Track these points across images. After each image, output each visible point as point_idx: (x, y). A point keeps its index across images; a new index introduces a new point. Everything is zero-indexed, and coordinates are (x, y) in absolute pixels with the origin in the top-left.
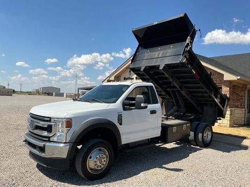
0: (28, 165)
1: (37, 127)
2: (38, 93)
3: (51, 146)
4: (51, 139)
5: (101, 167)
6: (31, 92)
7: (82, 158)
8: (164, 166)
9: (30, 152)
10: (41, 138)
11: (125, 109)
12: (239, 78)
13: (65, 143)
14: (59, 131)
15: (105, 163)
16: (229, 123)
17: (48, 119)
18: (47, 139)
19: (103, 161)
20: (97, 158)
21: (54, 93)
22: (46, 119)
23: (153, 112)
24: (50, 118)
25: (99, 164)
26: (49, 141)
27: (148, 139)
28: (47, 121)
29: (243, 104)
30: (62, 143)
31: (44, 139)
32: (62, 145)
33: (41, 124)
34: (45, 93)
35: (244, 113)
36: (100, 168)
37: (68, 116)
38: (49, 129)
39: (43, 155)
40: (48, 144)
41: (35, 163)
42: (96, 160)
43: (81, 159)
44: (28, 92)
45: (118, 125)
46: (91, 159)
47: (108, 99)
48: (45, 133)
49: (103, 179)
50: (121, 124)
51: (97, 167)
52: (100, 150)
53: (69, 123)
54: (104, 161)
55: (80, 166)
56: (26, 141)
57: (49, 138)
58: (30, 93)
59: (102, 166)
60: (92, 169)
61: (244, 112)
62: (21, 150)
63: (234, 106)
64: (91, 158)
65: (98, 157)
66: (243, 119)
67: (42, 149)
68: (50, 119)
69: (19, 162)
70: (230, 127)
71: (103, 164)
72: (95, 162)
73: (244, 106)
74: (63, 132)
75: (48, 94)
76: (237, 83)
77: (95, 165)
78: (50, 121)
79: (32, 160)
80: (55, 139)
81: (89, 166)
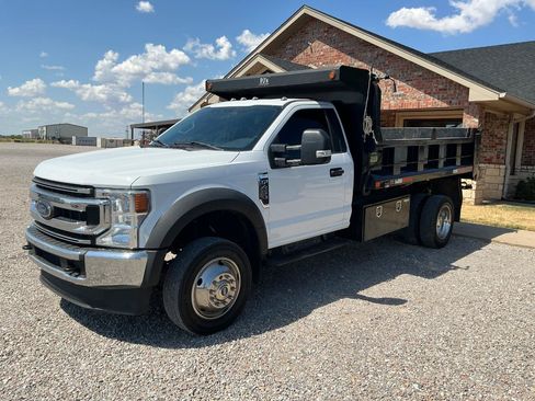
0: (41, 304)
1: (59, 213)
2: (36, 137)
3: (96, 258)
4: (99, 241)
5: (224, 302)
6: (19, 137)
7: (178, 284)
8: (361, 293)
9: (43, 273)
10: (72, 239)
11: (274, 165)
12: (503, 95)
13: (134, 250)
14: (117, 222)
15: (233, 293)
16: (474, 197)
17: (88, 191)
18: (88, 242)
19: (229, 288)
20: (214, 283)
21: (74, 138)
22: (80, 191)
23: (336, 172)
24: (93, 188)
25: (220, 297)
26: (94, 246)
27: (322, 236)
28: (83, 196)
29: (502, 155)
30: (128, 250)
31: (81, 241)
32: (127, 255)
33: (68, 202)
34: (54, 138)
35: (502, 175)
36: (222, 306)
37: (139, 183)
38: (91, 216)
39: (80, 280)
40: (90, 253)
41: (56, 299)
42: (212, 287)
43: (177, 286)
44: (13, 137)
45: (259, 203)
46: (202, 286)
47: (231, 140)
48: (82, 228)
49: (230, 330)
50: (266, 202)
51: (217, 304)
52: (220, 263)
53: (143, 200)
54: (232, 288)
55: (176, 305)
56: (30, 247)
57: (93, 238)
58: (18, 139)
59: (228, 301)
60: (203, 309)
61: (503, 171)
62: (16, 266)
63: (483, 160)
64: (200, 282)
65: (218, 279)
66: (501, 187)
67: (77, 267)
68: (92, 191)
69: (17, 297)
70: (476, 204)
71: (230, 297)
72: (211, 291)
73: (504, 158)
74: (128, 223)
75: (62, 141)
76: (496, 109)
77: (212, 299)
78: (92, 195)
79: (49, 292)
80: (107, 240)
81: (195, 301)
